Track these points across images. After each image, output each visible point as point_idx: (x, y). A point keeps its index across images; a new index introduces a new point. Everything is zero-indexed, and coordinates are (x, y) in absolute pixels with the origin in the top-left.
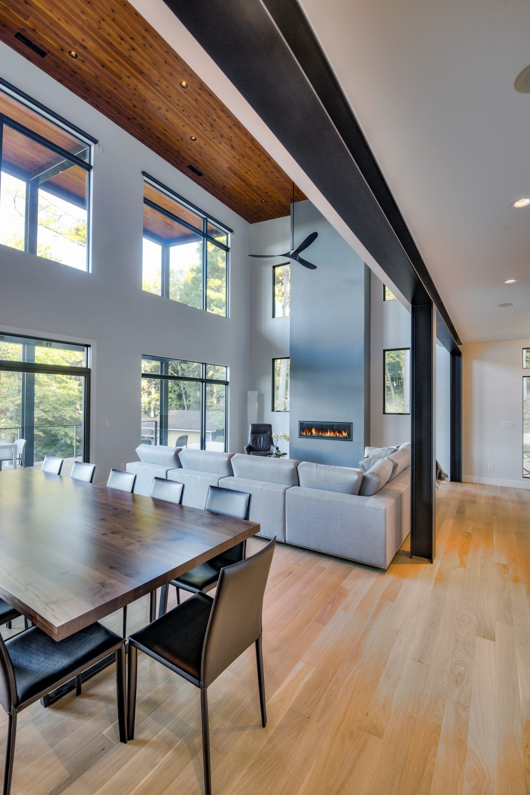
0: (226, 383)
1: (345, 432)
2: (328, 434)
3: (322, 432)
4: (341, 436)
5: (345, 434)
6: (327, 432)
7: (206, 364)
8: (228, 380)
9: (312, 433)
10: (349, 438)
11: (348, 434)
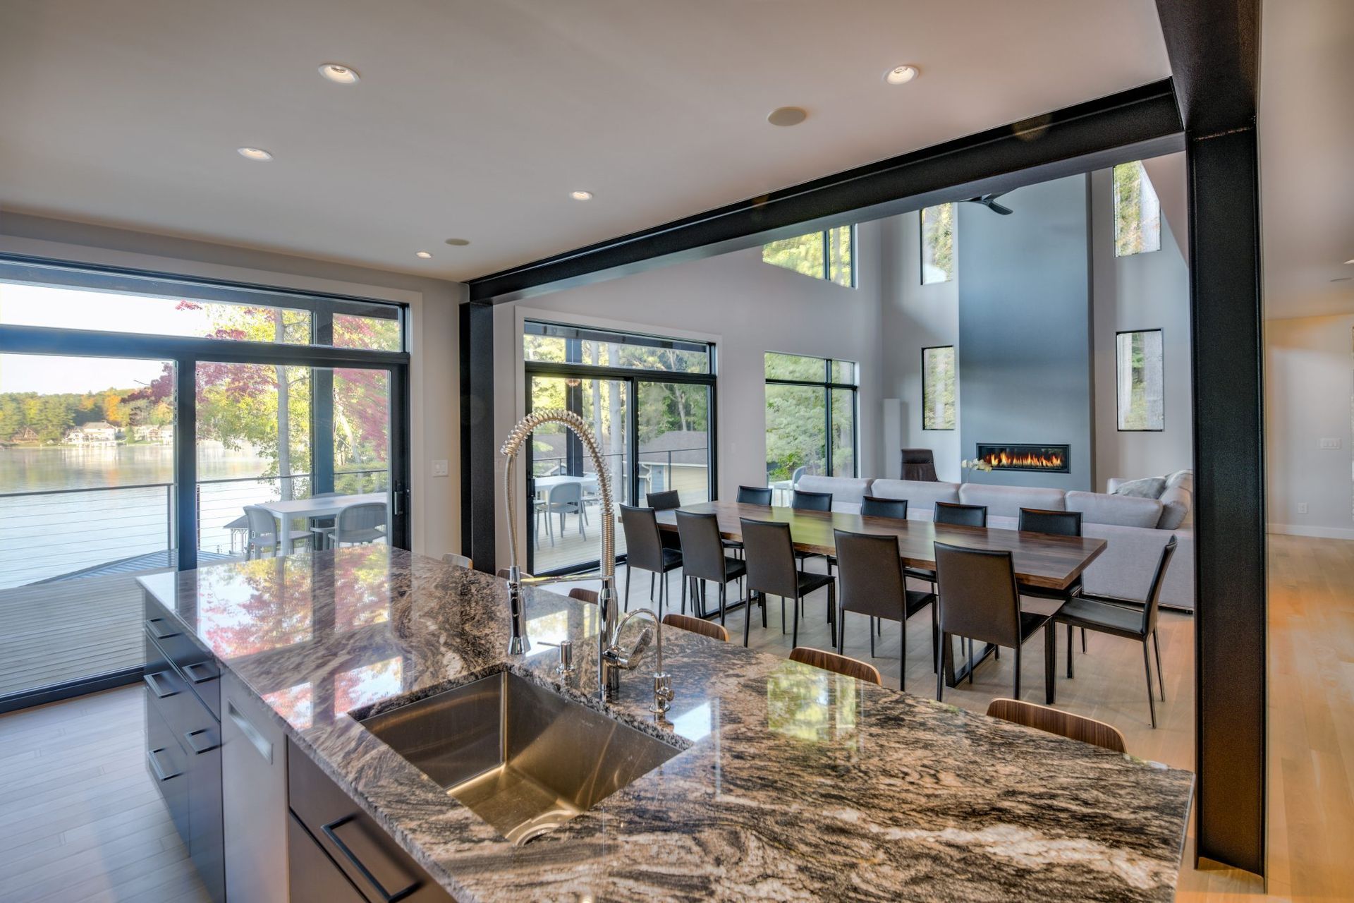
0: (854, 388)
1: (1057, 458)
2: (1029, 461)
3: (1018, 459)
4: (1049, 464)
5: (1057, 462)
6: (1027, 458)
7: (831, 361)
8: (857, 383)
9: (1000, 461)
10: (1065, 468)
11: (1061, 460)
